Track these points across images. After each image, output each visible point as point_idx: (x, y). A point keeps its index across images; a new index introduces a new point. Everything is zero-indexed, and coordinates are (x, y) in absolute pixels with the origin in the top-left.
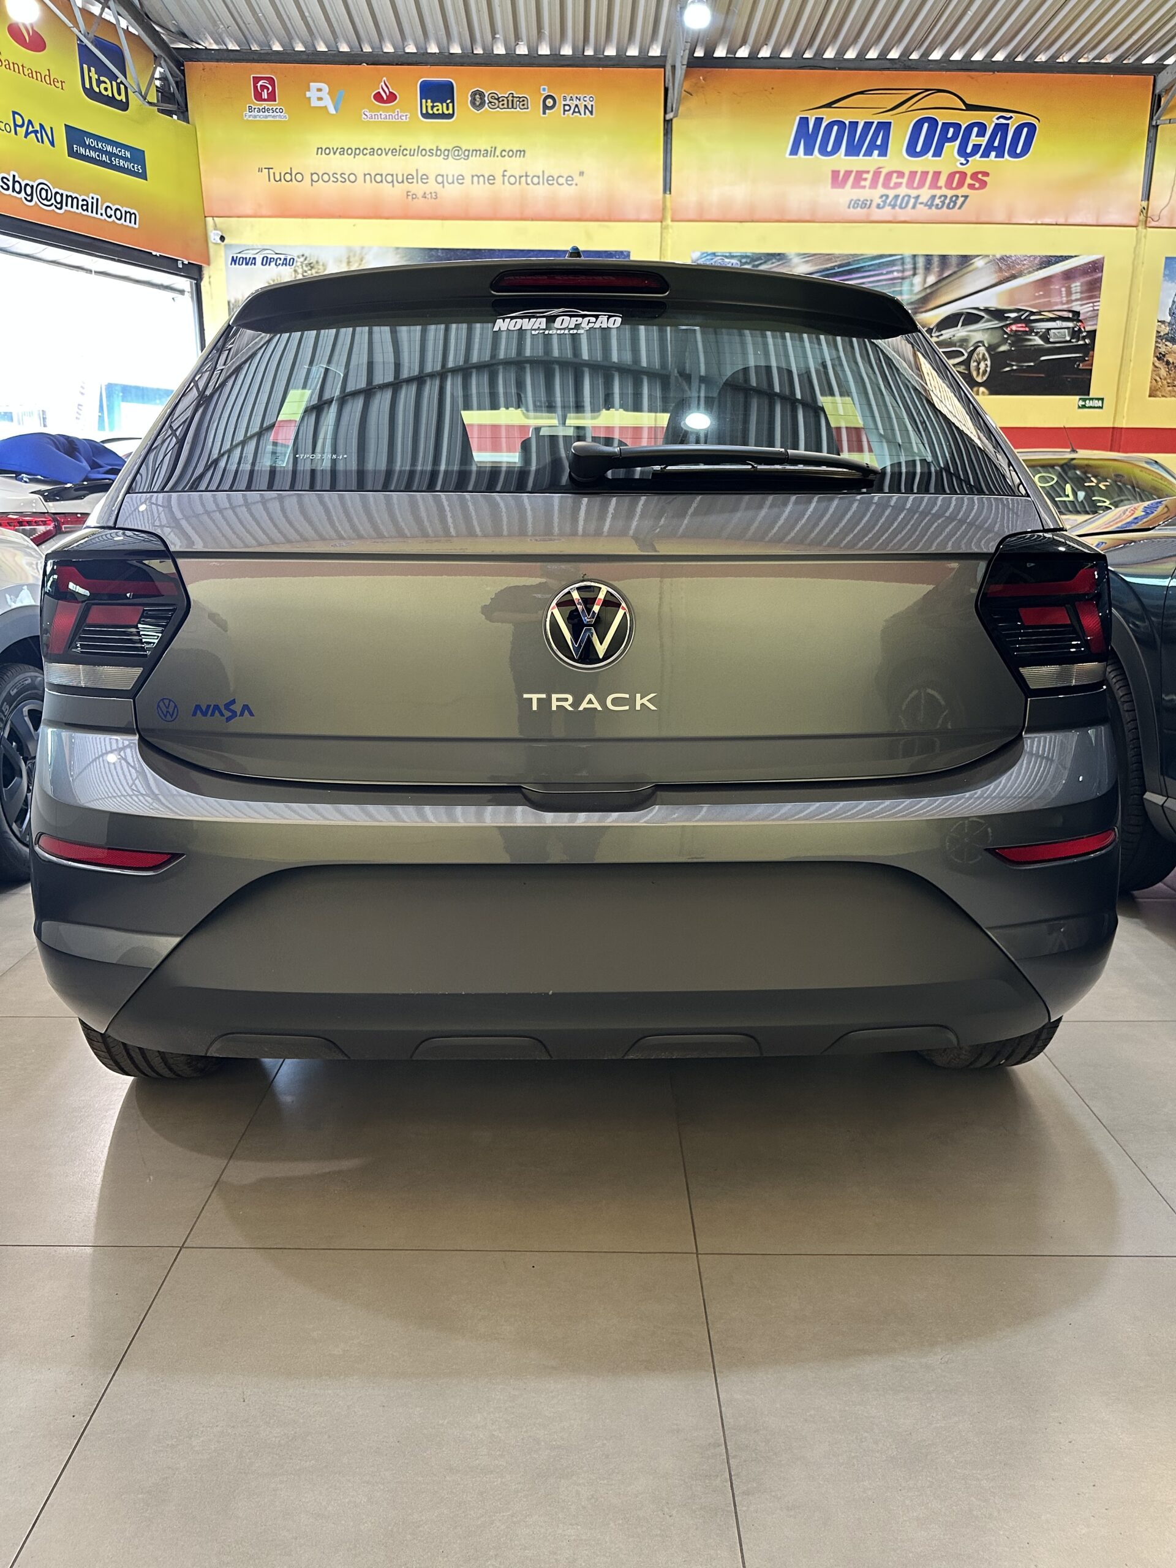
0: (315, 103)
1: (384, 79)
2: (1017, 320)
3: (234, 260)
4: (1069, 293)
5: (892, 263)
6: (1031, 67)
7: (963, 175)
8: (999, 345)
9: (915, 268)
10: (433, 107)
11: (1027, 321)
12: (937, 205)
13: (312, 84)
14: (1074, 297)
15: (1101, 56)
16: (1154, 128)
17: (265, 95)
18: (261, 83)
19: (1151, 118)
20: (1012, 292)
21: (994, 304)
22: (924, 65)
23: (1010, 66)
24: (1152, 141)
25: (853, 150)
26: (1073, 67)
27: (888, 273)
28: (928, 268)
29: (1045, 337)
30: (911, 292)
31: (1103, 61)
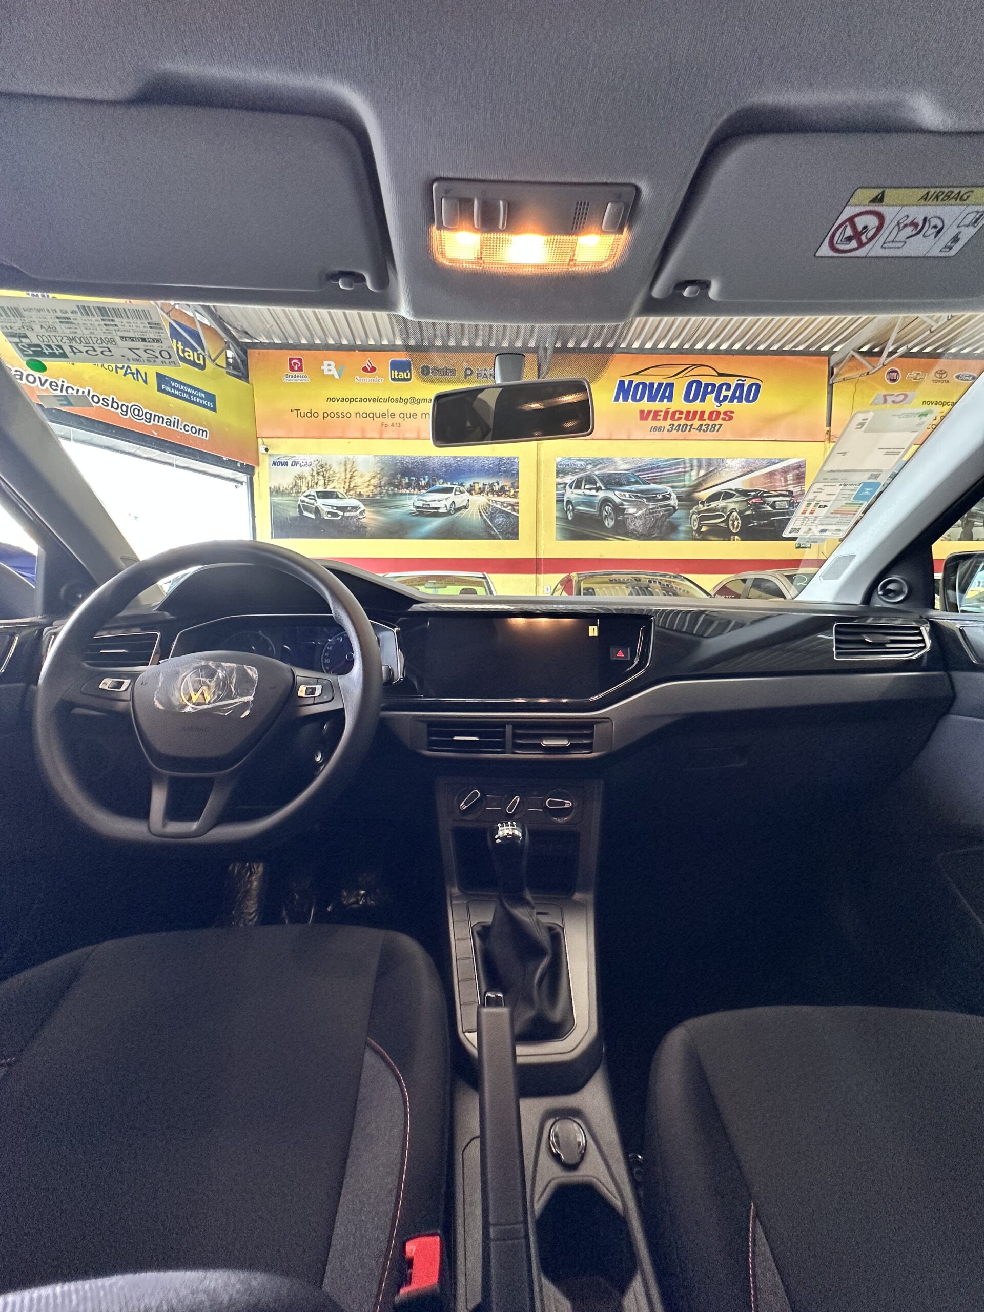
0: (326, 372)
1: (368, 359)
2: (755, 497)
3: (274, 464)
4: (786, 480)
5: (678, 464)
6: (755, 352)
7: (718, 413)
8: (746, 511)
9: (692, 466)
10: (398, 375)
11: (762, 497)
12: (704, 430)
13: (325, 362)
14: (789, 482)
15: (795, 346)
16: (831, 386)
17: (296, 368)
18: (294, 361)
19: (829, 381)
20: (751, 479)
21: (741, 487)
22: (691, 351)
23: (743, 352)
24: (830, 393)
25: (652, 399)
26: (780, 352)
27: (676, 469)
28: (700, 467)
29: (773, 506)
30: (690, 480)
31: (797, 349)
